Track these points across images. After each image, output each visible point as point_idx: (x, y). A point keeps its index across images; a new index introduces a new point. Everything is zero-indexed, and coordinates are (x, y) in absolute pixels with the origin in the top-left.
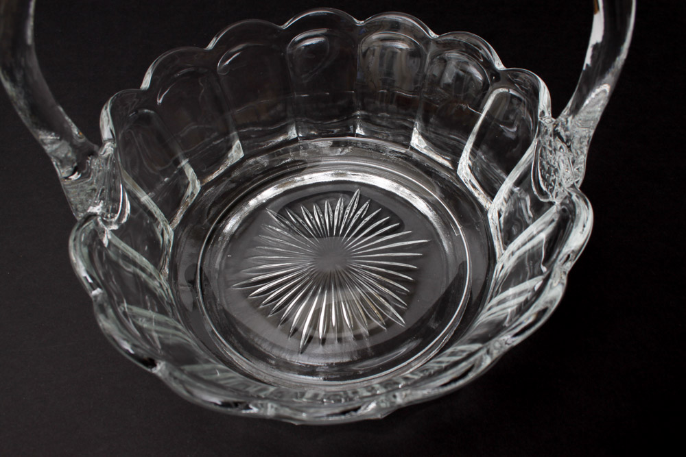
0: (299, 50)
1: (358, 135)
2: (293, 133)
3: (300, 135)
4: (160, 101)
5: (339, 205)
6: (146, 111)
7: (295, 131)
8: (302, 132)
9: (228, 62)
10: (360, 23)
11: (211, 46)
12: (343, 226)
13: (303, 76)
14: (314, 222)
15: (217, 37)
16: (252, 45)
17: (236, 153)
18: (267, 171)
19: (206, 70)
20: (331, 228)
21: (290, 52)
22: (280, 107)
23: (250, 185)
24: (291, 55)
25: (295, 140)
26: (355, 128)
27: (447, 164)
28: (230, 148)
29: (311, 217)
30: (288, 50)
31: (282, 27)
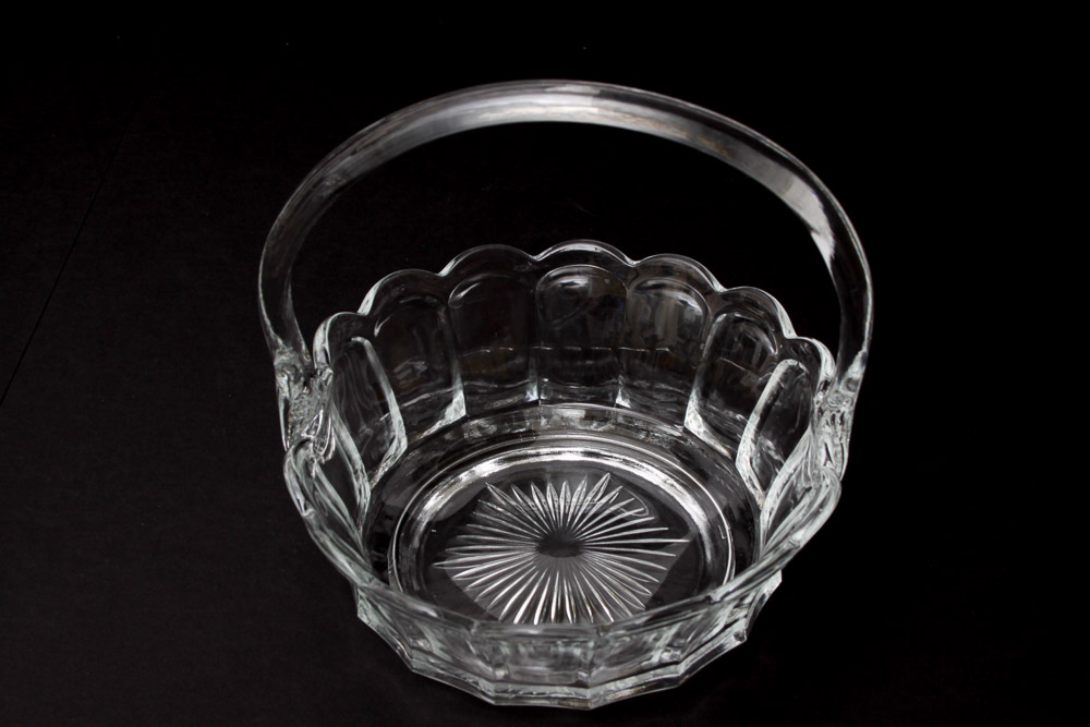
0: (555, 287)
1: (619, 406)
2: (533, 396)
3: (542, 398)
4: (377, 331)
5: (581, 488)
6: (359, 339)
7: (535, 393)
8: (545, 394)
9: (463, 294)
10: (633, 263)
11: (445, 271)
12: (580, 514)
13: (555, 322)
14: (546, 506)
15: (457, 260)
16: (496, 275)
17: (456, 410)
18: (492, 439)
19: (435, 300)
20: (566, 515)
21: (542, 289)
22: (519, 360)
23: (470, 452)
24: (542, 295)
25: (535, 403)
26: (615, 397)
27: (724, 452)
28: (450, 401)
29: (543, 500)
30: (539, 286)
31: (535, 258)
